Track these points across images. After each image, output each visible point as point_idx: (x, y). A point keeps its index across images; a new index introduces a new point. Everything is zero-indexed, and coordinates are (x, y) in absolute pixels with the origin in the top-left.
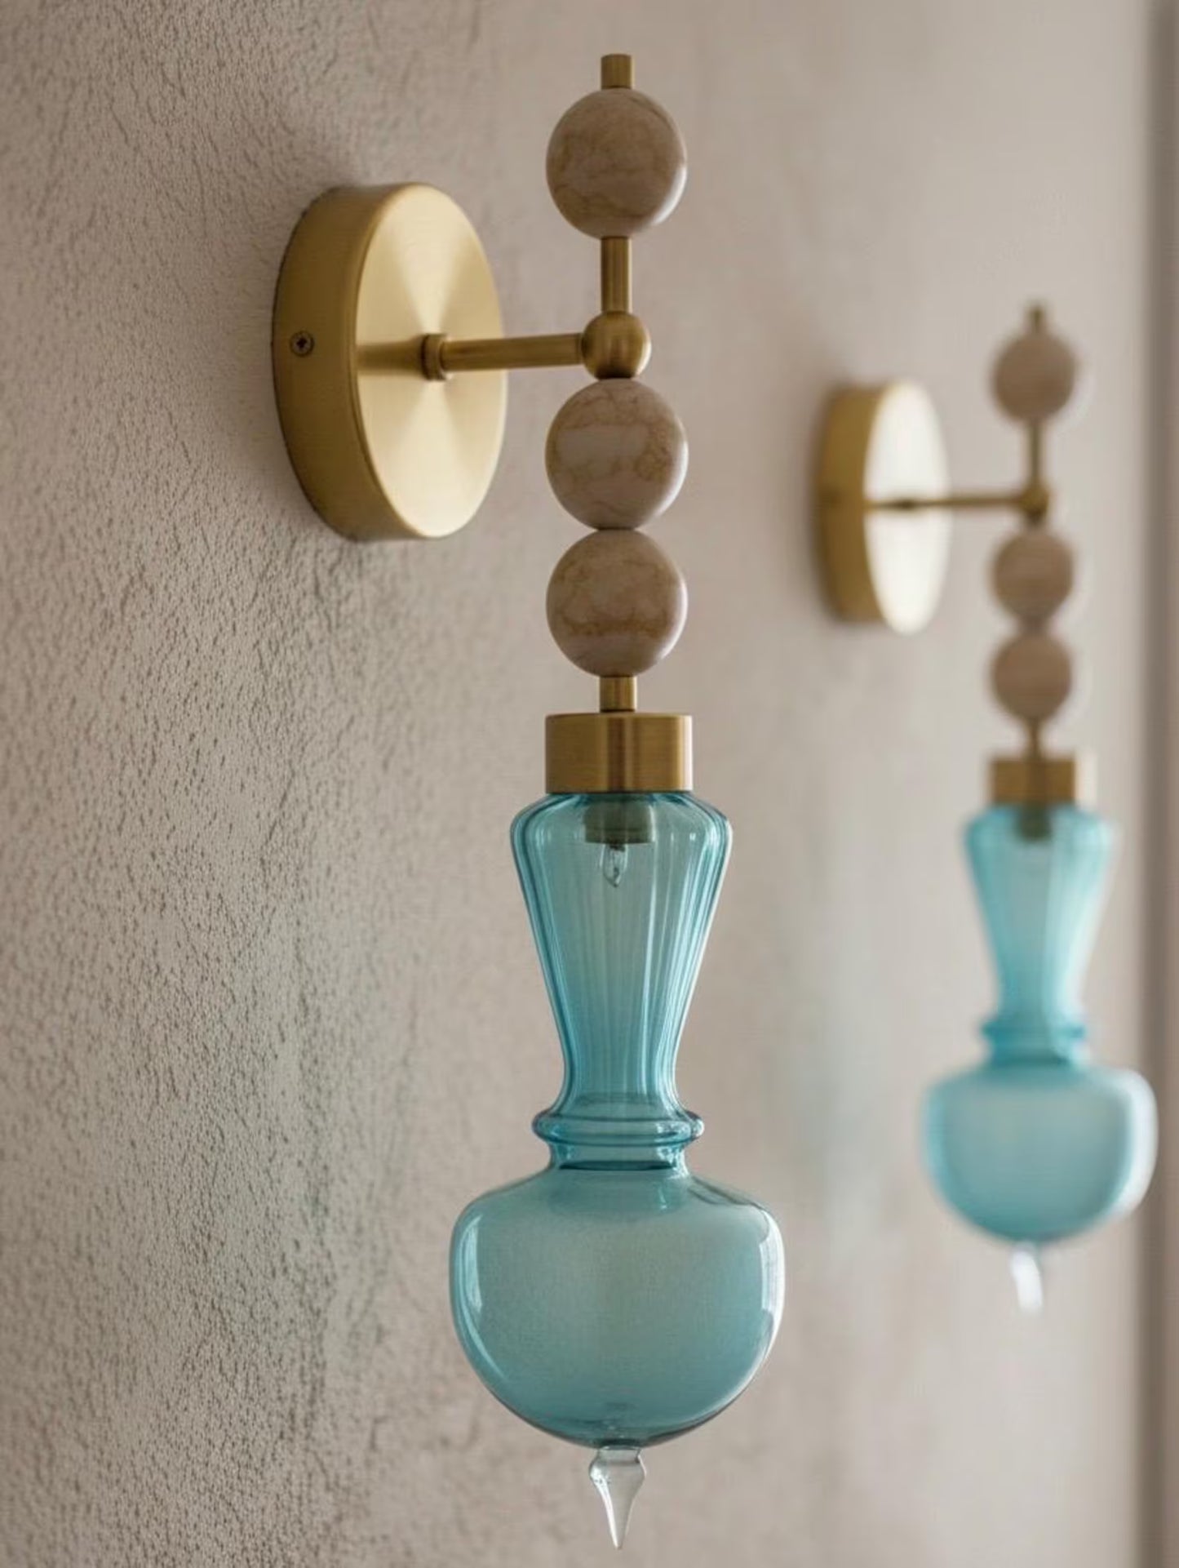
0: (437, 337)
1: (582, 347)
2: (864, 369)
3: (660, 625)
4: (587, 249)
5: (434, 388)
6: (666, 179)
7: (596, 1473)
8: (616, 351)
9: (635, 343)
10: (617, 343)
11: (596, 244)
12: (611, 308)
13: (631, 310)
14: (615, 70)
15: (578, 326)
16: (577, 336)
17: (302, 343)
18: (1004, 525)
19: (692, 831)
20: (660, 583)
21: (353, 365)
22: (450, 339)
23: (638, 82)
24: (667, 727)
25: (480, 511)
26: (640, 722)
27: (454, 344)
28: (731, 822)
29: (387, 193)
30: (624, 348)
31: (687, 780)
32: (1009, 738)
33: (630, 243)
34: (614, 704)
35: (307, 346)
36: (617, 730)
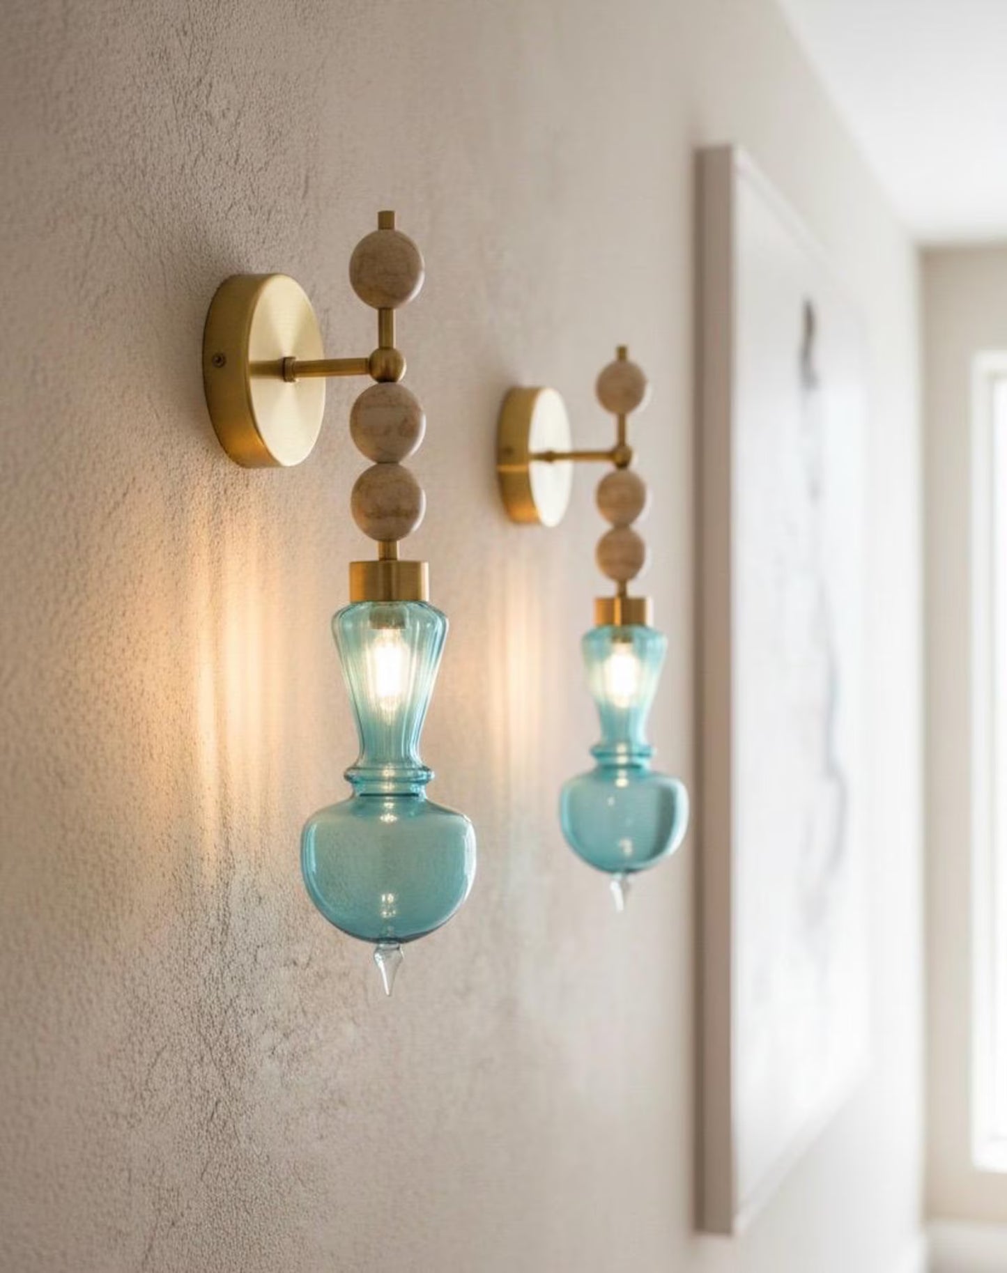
0: (291, 358)
1: (368, 366)
2: (527, 381)
3: (412, 514)
4: (370, 315)
5: (289, 385)
6: (413, 278)
7: (378, 956)
8: (387, 369)
9: (398, 363)
10: (387, 362)
11: (376, 312)
12: (384, 345)
13: (395, 346)
14: (386, 219)
15: (366, 355)
16: (366, 359)
17: (219, 360)
18: (606, 468)
19: (428, 622)
20: (412, 493)
21: (247, 372)
22: (298, 359)
23: (398, 227)
24: (415, 567)
25: (313, 452)
26: (400, 564)
27: (298, 363)
28: (449, 620)
29: (264, 278)
30: (392, 367)
31: (426, 596)
32: (609, 589)
33: (395, 311)
34: (388, 556)
35: (221, 363)
36: (387, 568)
